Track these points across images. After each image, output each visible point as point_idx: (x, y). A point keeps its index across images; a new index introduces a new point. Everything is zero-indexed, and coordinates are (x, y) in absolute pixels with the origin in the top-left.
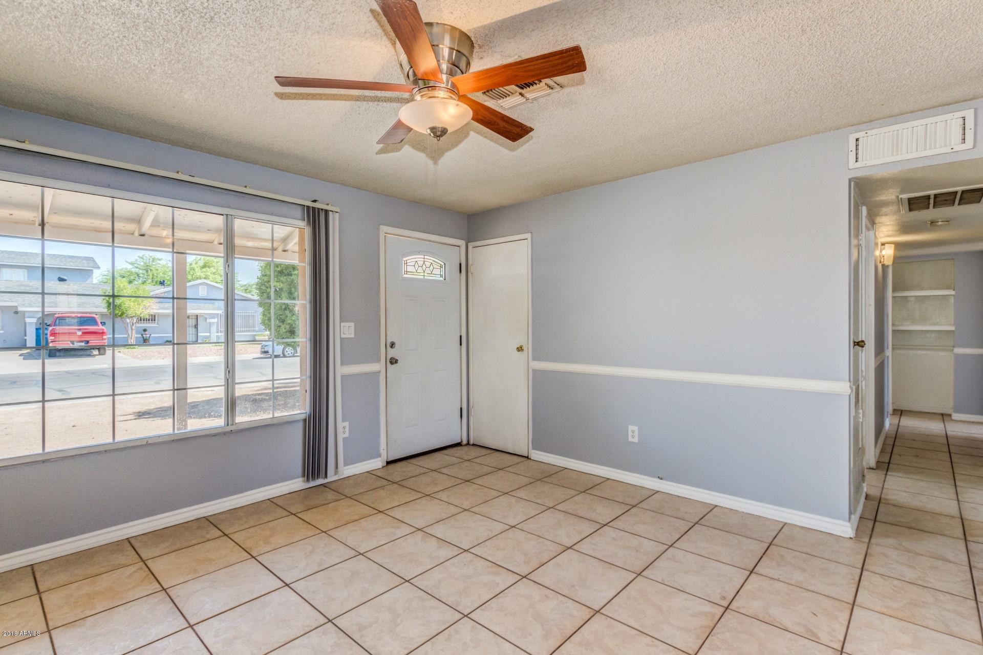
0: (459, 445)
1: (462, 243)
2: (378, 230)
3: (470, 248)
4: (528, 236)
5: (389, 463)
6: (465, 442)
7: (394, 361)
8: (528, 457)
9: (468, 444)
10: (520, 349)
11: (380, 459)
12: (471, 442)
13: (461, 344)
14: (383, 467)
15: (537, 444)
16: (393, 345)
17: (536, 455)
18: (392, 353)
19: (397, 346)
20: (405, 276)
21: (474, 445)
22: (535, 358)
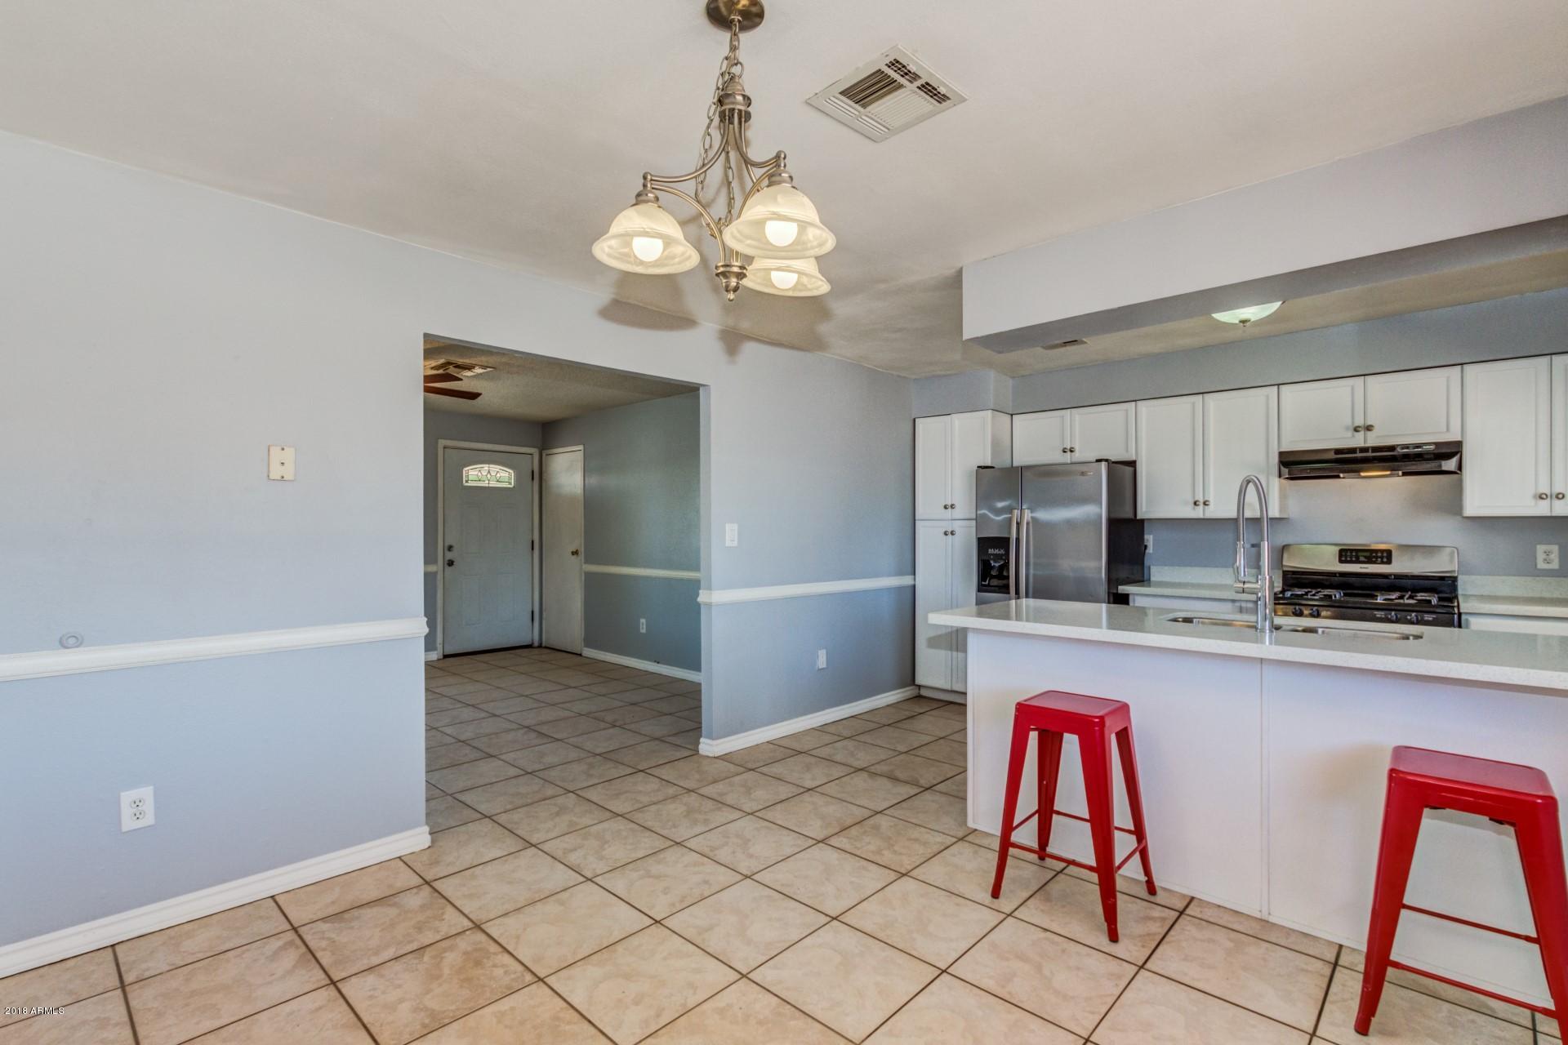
0: (529, 646)
1: (535, 451)
2: (437, 443)
3: (544, 455)
4: (581, 447)
5: (446, 656)
6: (536, 644)
7: (451, 563)
8: (581, 655)
9: (540, 646)
10: (575, 553)
11: (436, 652)
12: (544, 645)
13: (533, 549)
14: (439, 660)
15: (589, 643)
16: (450, 548)
17: (589, 652)
18: (449, 556)
19: (455, 549)
20: (467, 484)
21: (546, 647)
22: (587, 561)
